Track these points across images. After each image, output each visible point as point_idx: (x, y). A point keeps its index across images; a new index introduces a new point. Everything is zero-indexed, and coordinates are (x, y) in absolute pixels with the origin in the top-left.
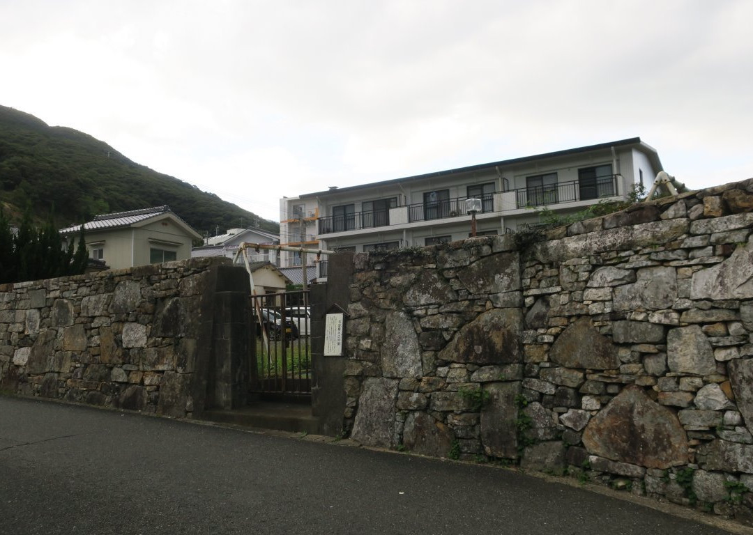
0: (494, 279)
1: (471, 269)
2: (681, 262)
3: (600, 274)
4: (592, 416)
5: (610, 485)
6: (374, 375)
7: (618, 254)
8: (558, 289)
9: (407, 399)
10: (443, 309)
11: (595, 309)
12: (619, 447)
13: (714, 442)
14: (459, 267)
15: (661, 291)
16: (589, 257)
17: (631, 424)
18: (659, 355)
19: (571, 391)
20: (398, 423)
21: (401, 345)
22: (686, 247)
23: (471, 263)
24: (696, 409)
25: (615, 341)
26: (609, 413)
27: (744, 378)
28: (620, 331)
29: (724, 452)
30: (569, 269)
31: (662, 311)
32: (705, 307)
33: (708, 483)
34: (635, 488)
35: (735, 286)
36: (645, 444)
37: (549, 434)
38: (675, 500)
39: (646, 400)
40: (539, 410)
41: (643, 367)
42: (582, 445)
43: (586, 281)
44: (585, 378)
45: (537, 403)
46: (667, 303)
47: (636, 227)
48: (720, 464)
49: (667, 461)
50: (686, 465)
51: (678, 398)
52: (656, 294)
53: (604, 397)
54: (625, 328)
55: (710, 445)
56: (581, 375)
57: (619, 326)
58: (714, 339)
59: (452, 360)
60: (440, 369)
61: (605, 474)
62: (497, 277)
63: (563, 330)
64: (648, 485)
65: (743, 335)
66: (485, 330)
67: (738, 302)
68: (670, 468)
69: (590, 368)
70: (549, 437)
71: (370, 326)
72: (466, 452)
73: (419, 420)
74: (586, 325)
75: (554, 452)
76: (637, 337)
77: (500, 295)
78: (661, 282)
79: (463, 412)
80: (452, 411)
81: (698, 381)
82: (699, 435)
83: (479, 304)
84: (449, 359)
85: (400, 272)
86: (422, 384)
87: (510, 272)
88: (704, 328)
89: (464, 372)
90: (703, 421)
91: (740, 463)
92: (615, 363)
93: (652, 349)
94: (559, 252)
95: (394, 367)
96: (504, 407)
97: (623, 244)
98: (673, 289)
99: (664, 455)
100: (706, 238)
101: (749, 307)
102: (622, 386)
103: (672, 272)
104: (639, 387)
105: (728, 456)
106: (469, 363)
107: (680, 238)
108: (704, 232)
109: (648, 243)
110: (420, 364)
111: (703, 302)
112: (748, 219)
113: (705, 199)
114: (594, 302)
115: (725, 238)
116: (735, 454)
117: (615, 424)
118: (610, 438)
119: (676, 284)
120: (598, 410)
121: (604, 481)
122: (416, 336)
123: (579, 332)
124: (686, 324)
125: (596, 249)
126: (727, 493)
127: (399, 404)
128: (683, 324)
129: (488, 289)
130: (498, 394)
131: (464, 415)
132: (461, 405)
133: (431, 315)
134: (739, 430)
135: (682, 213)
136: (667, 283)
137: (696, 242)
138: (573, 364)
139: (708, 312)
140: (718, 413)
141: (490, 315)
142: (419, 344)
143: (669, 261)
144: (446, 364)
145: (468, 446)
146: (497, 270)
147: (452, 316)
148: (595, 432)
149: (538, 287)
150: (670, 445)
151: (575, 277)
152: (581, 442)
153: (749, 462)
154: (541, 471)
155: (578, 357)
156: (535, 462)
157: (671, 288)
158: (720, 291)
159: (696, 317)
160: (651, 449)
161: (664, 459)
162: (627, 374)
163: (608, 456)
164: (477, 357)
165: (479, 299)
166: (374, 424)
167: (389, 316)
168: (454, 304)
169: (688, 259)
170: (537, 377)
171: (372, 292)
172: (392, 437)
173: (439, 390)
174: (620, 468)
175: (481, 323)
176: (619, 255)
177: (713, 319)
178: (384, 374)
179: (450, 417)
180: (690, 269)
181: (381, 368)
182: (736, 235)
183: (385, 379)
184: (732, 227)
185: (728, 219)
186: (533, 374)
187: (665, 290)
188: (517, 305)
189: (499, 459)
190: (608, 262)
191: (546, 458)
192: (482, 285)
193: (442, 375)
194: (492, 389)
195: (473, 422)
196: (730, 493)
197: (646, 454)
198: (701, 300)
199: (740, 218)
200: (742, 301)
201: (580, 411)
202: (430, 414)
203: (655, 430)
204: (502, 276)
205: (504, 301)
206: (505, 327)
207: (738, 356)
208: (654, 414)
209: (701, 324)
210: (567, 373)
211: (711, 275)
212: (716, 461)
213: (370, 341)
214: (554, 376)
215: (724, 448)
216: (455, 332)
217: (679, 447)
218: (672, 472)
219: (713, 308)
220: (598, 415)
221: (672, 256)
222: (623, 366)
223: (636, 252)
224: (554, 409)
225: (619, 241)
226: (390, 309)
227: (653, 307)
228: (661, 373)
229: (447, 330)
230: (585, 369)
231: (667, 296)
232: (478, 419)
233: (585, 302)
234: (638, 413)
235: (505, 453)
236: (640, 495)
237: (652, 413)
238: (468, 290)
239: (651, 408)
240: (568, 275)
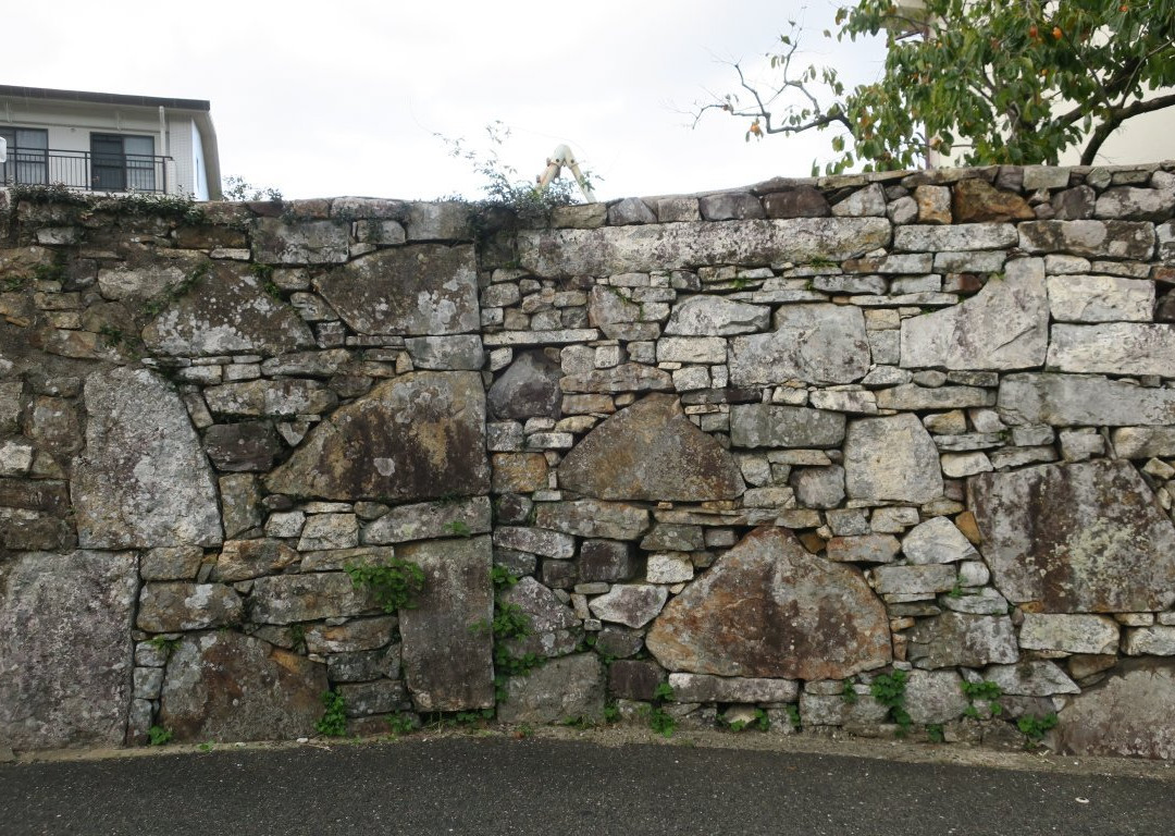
0: (415, 303)
1: (356, 273)
2: (876, 298)
3: (694, 310)
4: (671, 596)
5: (722, 725)
6: (47, 544)
7: (737, 272)
8: (591, 335)
9: (176, 602)
10: (274, 367)
11: (689, 379)
12: (741, 649)
13: (944, 617)
14: (321, 266)
15: (837, 349)
16: (669, 273)
17: (769, 602)
18: (831, 469)
19: (621, 549)
20: (144, 670)
21: (146, 460)
22: (890, 271)
23: (351, 258)
24: (908, 564)
25: (737, 442)
26: (714, 586)
27: (1001, 504)
28: (751, 424)
29: (963, 634)
30: (618, 294)
31: (843, 387)
32: (933, 382)
33: (934, 691)
34: (778, 724)
35: (990, 347)
36: (800, 637)
37: (568, 642)
38: (866, 731)
39: (801, 555)
40: (539, 594)
41: (796, 492)
42: (646, 653)
43: (663, 324)
44: (652, 520)
45: (531, 579)
46: (852, 373)
47: (781, 223)
48: (957, 656)
49: (848, 662)
50: (889, 665)
51: (873, 546)
52: (828, 355)
53: (702, 557)
54: (761, 418)
55: (937, 625)
56: (643, 514)
57: (748, 415)
58: (946, 439)
59: (314, 493)
60: (277, 518)
61: (705, 705)
62: (423, 298)
63: (600, 421)
64: (805, 713)
65: (1003, 432)
66: (399, 419)
67: (996, 375)
68: (856, 675)
69: (670, 498)
70: (567, 649)
71: (23, 405)
72: (365, 714)
73: (218, 655)
74: (664, 412)
75: (581, 677)
76: (790, 436)
77: (434, 341)
78: (835, 333)
79: (352, 619)
80: (322, 621)
81: (911, 515)
82: (913, 610)
83: (380, 357)
84: (306, 492)
85: (128, 259)
86: (224, 559)
87: (455, 289)
88: (929, 419)
89: (350, 524)
90: (925, 583)
91: (993, 648)
92: (732, 487)
93: (819, 458)
94: (592, 256)
95: (121, 519)
96: (461, 596)
97: (754, 255)
98: (862, 346)
99: (840, 654)
100: (928, 260)
101: (1017, 383)
102: (742, 532)
103: (856, 315)
104: (784, 530)
105: (972, 639)
106: (363, 500)
107: (873, 254)
108: (922, 248)
109: (809, 257)
110: (213, 508)
111: (930, 373)
112: (1005, 233)
113: (921, 189)
114: (685, 365)
115: (964, 262)
116: (983, 633)
117: (729, 606)
118: (720, 635)
119: (865, 339)
120: (687, 583)
121: (705, 721)
122: (193, 435)
123: (645, 426)
124: (895, 412)
125: (688, 258)
126: (966, 702)
127: (148, 618)
128: (887, 412)
129: (402, 323)
130: (443, 568)
131: (358, 625)
132: (347, 602)
133: (239, 381)
134: (989, 593)
135: (878, 207)
136: (849, 336)
137: (911, 264)
138: (626, 493)
139: (937, 391)
140: (951, 567)
141: (409, 384)
142: (208, 457)
143: (849, 295)
144: (294, 503)
145: (370, 697)
146: (422, 282)
147: (305, 386)
148: (681, 627)
149: (528, 328)
150: (854, 633)
151: (634, 312)
152: (644, 649)
153: (1006, 645)
154: (551, 724)
155: (640, 477)
156: (538, 707)
157: (856, 346)
158: (963, 355)
159: (915, 398)
160: (815, 645)
161: (842, 660)
162: (760, 507)
163: (715, 669)
164: (382, 484)
165: (380, 347)
166: (57, 685)
167: (95, 379)
168: (308, 355)
169: (887, 292)
170: (528, 523)
171: (30, 308)
172: (128, 711)
173: (278, 571)
174: (743, 689)
175: (388, 405)
176: (741, 275)
177: (948, 404)
178: (86, 541)
179: (314, 636)
180: (894, 311)
181: (74, 526)
182: (985, 259)
183: (90, 556)
184: (977, 244)
185: (967, 230)
186: (520, 518)
187: (845, 350)
188: (476, 366)
189: (453, 715)
190: (713, 288)
191: (562, 695)
192: (384, 313)
193: (284, 534)
194: (424, 557)
195: (383, 639)
196: (971, 703)
197: (802, 655)
198: (924, 369)
199: (992, 231)
200: (1002, 374)
201: (643, 588)
202: (251, 635)
203: (821, 609)
204: (434, 297)
205: (445, 355)
206: (450, 415)
207: (990, 469)
208: (819, 580)
209: (921, 413)
210: (607, 511)
211: (942, 323)
212: (948, 650)
213: (27, 448)
214: (573, 518)
215: (964, 627)
216: (314, 425)
217: (872, 635)
218: (859, 681)
219: (948, 384)
220: (687, 592)
221: (858, 285)
222: (753, 491)
223: (778, 273)
224: (576, 588)
225: (744, 246)
226: (96, 361)
227: (822, 378)
228: (838, 502)
229: (291, 419)
230: (656, 503)
231: (851, 361)
232: (395, 632)
233: (661, 366)
234: (786, 580)
235: (468, 698)
236: (790, 733)
237: (816, 578)
238: (344, 324)
239: (813, 570)
240: (615, 306)
